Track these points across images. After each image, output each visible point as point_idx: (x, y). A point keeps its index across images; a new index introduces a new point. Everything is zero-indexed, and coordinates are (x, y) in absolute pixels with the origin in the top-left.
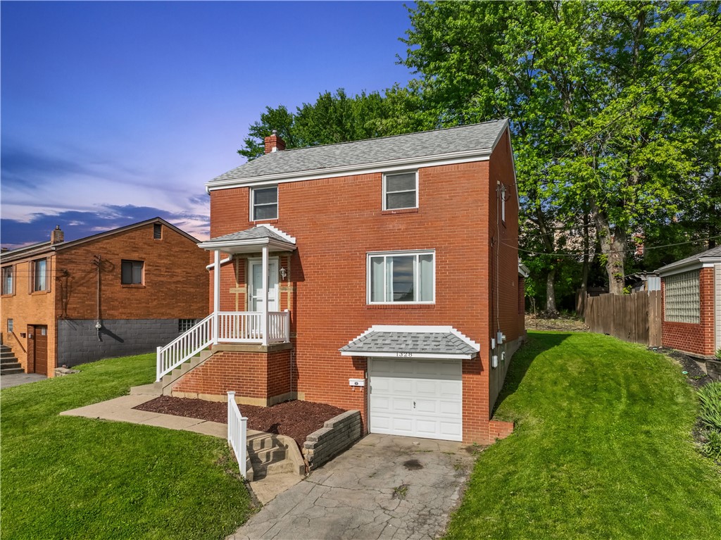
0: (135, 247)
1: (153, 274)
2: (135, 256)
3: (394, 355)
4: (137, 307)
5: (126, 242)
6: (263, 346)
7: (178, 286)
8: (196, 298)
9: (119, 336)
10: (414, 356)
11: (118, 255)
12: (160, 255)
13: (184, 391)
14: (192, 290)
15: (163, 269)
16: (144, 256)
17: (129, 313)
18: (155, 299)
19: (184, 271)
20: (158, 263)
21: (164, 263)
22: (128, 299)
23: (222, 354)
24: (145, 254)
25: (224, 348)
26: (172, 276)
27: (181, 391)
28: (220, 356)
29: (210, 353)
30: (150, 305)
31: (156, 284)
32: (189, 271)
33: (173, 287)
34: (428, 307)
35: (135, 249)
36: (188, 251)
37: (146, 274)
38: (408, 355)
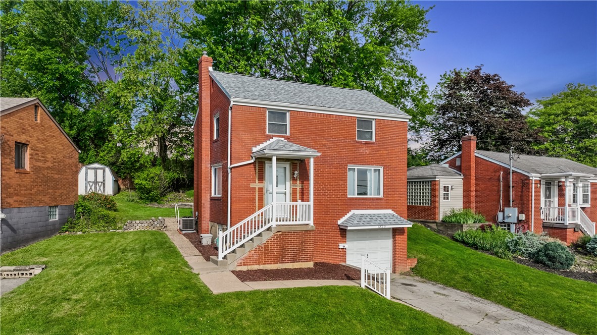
0: (24, 129)
1: (34, 159)
2: (22, 139)
3: (377, 227)
4: (25, 194)
5: (17, 122)
6: (312, 226)
7: (49, 171)
8: (58, 185)
9: (13, 226)
10: (387, 227)
11: (12, 136)
12: (38, 139)
13: (247, 265)
14: (56, 176)
15: (40, 154)
16: (29, 139)
17: (20, 201)
18: (36, 185)
19: (52, 157)
20: (37, 147)
21: (41, 148)
22: (19, 185)
23: (280, 233)
24: (30, 137)
25: (283, 229)
26: (46, 161)
27: (245, 265)
28: (279, 235)
29: (271, 234)
30: (33, 191)
31: (36, 169)
32: (55, 156)
33: (45, 172)
34: (380, 199)
35: (24, 131)
36: (54, 136)
37: (30, 158)
38: (383, 227)
